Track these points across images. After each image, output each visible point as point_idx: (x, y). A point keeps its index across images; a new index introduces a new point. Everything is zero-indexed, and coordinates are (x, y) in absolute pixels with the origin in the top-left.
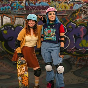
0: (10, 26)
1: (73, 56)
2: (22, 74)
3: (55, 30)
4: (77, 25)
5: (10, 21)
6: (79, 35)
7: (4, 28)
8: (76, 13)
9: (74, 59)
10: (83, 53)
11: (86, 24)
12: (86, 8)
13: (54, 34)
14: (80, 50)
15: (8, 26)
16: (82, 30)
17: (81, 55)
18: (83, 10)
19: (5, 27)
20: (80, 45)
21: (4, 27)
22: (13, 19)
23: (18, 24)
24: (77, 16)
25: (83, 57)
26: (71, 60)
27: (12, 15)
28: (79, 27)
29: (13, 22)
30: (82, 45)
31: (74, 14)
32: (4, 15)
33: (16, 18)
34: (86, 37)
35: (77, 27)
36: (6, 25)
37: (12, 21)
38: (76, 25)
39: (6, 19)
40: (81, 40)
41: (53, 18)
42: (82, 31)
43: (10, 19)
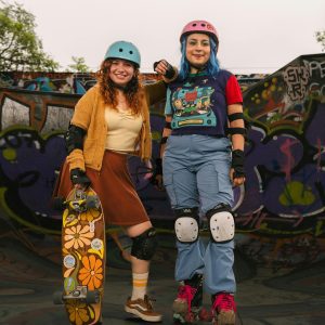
0: (29, 135)
1: (257, 238)
2: (82, 246)
3: (210, 91)
4: (270, 132)
5: (27, 118)
6: (278, 167)
7: (6, 139)
8: (265, 92)
9: (263, 246)
10: (295, 225)
11: (301, 126)
12: (300, 72)
13: (207, 103)
14: (281, 215)
15: (20, 135)
16: (286, 148)
17: (288, 233)
18: (286, 80)
19: (10, 138)
20: (283, 200)
21: (5, 137)
22: (37, 109)
23: (57, 128)
24: (267, 101)
25: (295, 239)
26: (252, 251)
27: (36, 98)
28: (275, 138)
29: (39, 120)
30: (290, 200)
31: (256, 95)
32: (6, 96)
33: (50, 108)
34: (301, 171)
35: (269, 138)
36: (13, 131)
37: (35, 118)
38: (263, 132)
39: (14, 108)
40: (285, 183)
41: (198, 56)
42: (288, 153)
43: (28, 109)
